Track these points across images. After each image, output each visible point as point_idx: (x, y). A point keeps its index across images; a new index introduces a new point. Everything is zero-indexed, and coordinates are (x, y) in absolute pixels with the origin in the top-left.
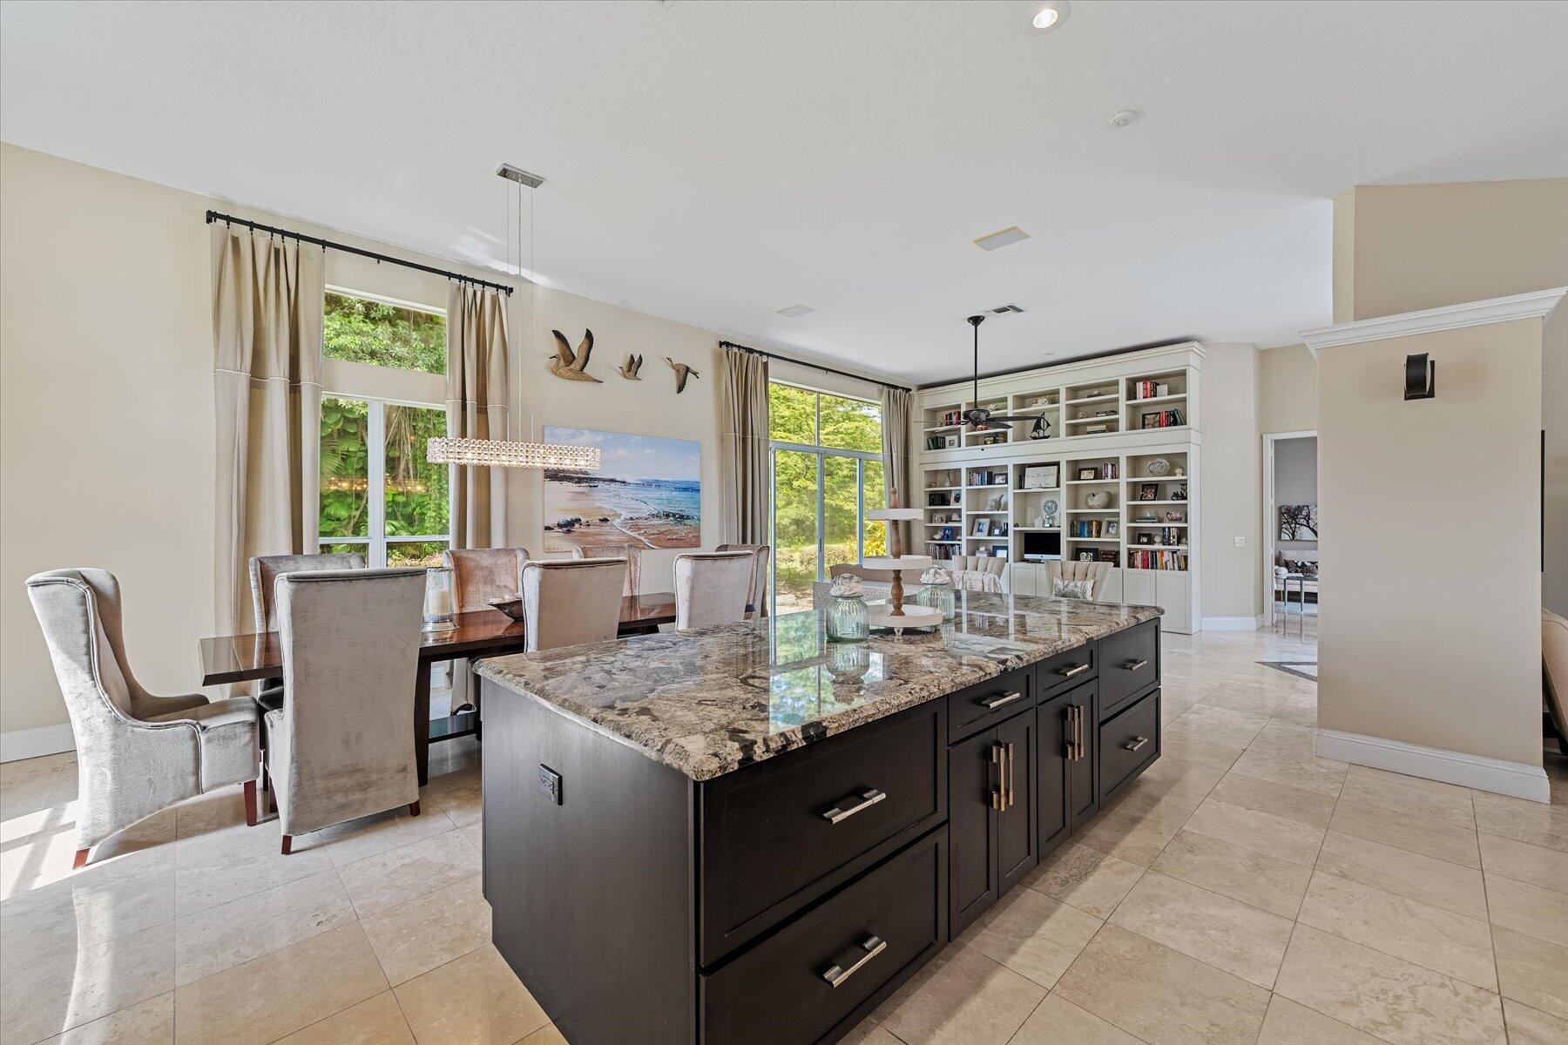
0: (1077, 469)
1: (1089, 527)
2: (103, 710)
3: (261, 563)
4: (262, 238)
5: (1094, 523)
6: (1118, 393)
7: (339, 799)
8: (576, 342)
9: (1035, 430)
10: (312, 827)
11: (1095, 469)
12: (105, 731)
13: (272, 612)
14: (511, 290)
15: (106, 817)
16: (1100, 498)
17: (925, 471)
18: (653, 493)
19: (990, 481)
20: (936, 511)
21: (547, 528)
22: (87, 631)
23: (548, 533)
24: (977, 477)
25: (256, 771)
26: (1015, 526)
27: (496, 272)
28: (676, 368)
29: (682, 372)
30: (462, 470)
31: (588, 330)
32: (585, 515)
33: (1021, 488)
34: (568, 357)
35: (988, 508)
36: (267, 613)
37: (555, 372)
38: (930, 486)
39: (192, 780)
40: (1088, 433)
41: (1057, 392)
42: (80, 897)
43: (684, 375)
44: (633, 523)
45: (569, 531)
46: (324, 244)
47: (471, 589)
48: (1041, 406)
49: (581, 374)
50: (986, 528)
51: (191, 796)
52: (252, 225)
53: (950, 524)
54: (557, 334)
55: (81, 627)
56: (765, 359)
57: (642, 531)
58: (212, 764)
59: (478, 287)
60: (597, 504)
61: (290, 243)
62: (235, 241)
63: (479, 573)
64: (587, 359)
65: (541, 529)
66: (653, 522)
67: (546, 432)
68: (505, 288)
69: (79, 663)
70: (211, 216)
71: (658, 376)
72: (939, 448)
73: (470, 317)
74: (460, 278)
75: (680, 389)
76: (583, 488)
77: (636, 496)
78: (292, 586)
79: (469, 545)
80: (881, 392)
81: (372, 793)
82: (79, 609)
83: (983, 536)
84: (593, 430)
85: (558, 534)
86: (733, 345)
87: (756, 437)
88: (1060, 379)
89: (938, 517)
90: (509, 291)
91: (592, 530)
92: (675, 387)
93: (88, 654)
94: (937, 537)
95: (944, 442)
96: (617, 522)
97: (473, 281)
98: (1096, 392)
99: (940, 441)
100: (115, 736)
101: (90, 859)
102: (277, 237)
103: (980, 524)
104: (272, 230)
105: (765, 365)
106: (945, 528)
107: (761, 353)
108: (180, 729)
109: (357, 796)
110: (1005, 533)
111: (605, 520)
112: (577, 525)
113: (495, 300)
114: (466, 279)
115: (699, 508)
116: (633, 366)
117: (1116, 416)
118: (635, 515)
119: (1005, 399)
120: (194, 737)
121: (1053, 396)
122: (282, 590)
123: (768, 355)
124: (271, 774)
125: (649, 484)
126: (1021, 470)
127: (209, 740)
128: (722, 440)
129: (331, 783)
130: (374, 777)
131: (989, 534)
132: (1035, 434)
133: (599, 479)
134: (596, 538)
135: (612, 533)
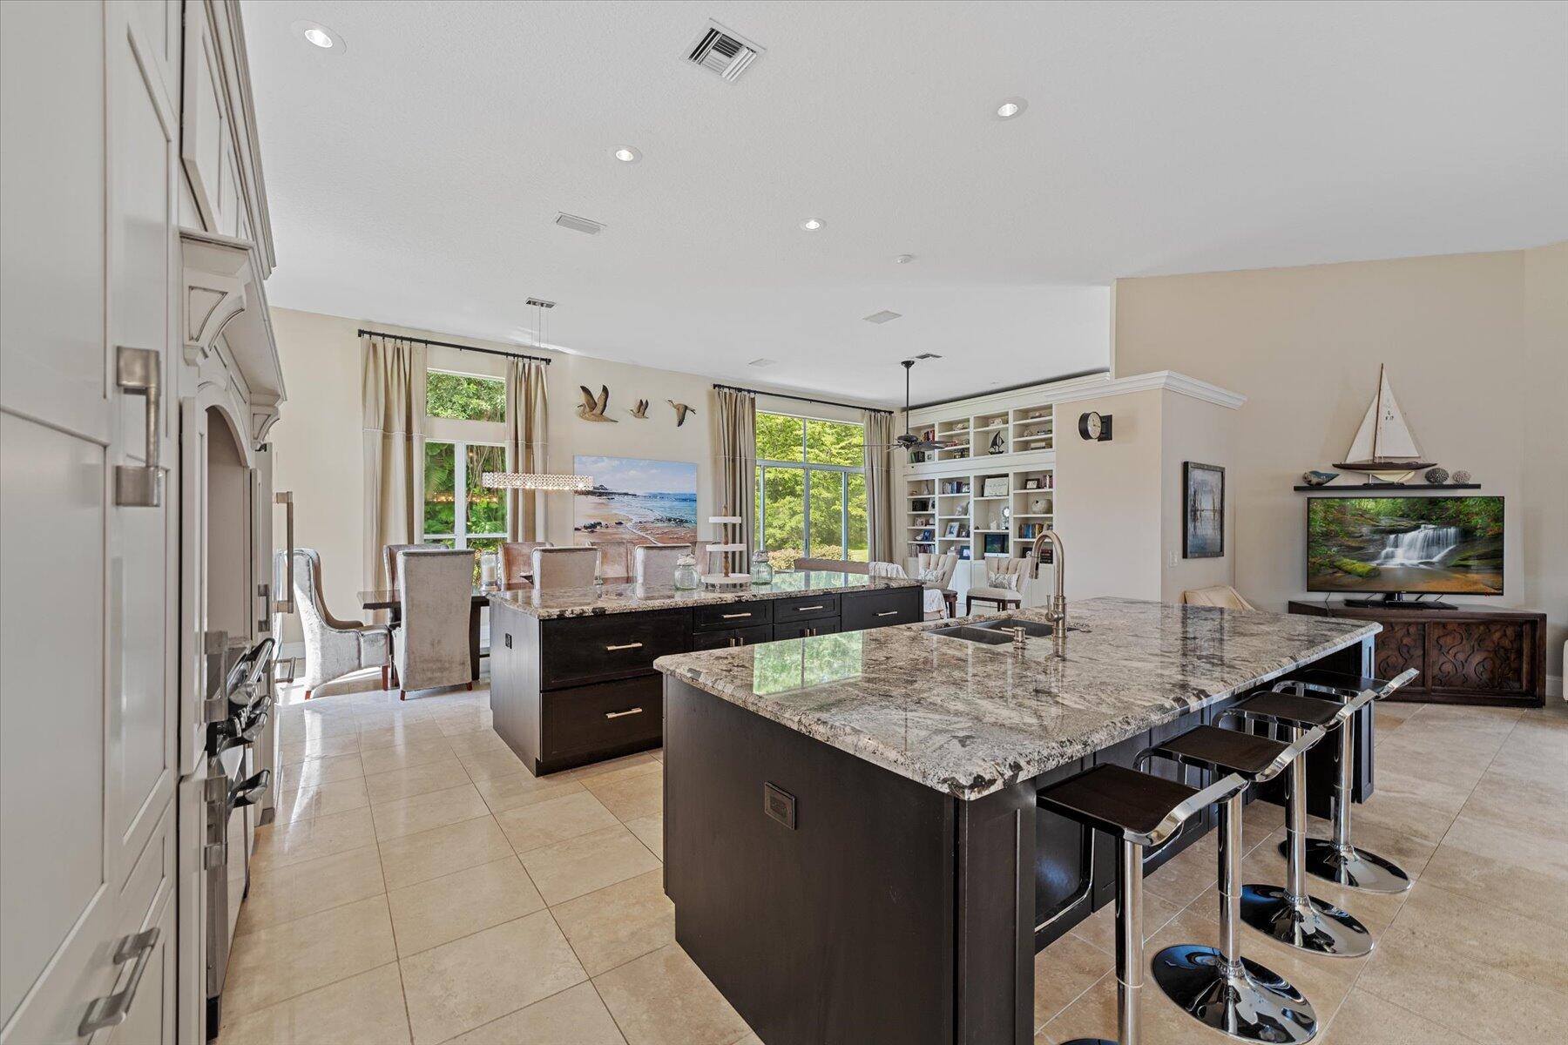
0: (1024, 479)
1: (1033, 529)
2: (317, 620)
3: (390, 549)
4: (390, 343)
5: (1037, 526)
6: (1051, 415)
7: (429, 674)
8: (597, 394)
9: (992, 446)
10: (416, 688)
11: (1038, 480)
12: (318, 631)
13: (396, 578)
14: (550, 360)
15: (318, 676)
16: (1042, 505)
17: (908, 482)
18: (659, 503)
19: (959, 491)
20: (920, 516)
21: (577, 529)
22: (310, 580)
23: (578, 533)
24: (948, 487)
25: (387, 659)
26: (976, 529)
27: (539, 349)
28: (677, 407)
29: (682, 410)
30: (516, 492)
31: (604, 386)
32: (606, 520)
33: (983, 496)
34: (592, 404)
35: (957, 513)
36: (393, 579)
37: (583, 415)
38: (912, 495)
39: (357, 662)
40: (1032, 449)
41: (1007, 414)
42: (308, 715)
43: (683, 412)
44: (642, 525)
45: (592, 532)
46: (427, 342)
47: (514, 568)
48: (996, 425)
49: (601, 416)
50: (955, 531)
51: (356, 670)
52: (384, 336)
53: (928, 527)
54: (583, 388)
55: (307, 577)
56: (752, 395)
57: (649, 532)
58: (366, 655)
59: (527, 361)
60: (614, 512)
61: (406, 344)
62: (374, 346)
63: (521, 558)
64: (605, 406)
65: (572, 529)
66: (657, 525)
67: (576, 460)
68: (545, 360)
69: (307, 595)
70: (361, 333)
71: (662, 414)
72: (919, 461)
73: (521, 382)
74: (514, 355)
75: (680, 423)
76: (603, 499)
77: (643, 506)
78: (405, 557)
79: (520, 540)
80: (863, 416)
81: (446, 674)
82: (306, 568)
83: (952, 537)
84: (610, 457)
85: (584, 533)
86: (724, 387)
87: (743, 458)
88: (1010, 403)
89: (919, 520)
90: (548, 361)
91: (610, 530)
92: (676, 422)
93: (310, 591)
94: (919, 538)
95: (924, 456)
96: (629, 525)
97: (523, 357)
98: (1037, 414)
99: (921, 455)
100: (322, 635)
101: (312, 696)
102: (399, 341)
103: (951, 527)
104: (395, 337)
105: (753, 400)
106: (925, 531)
107: (749, 391)
108: (351, 635)
109: (438, 674)
110: (968, 536)
111: (621, 523)
112: (598, 527)
113: (538, 368)
114: (518, 356)
115: (696, 514)
116: (643, 407)
117: (1049, 436)
118: (643, 520)
119: (968, 420)
120: (358, 639)
121: (1004, 417)
122: (400, 560)
123: (755, 392)
124: (395, 663)
125: (655, 496)
126: (982, 480)
127: (365, 641)
128: (715, 462)
129: (425, 666)
130: (447, 665)
131: (958, 536)
132: (992, 450)
133: (615, 493)
134: (613, 536)
135: (626, 533)
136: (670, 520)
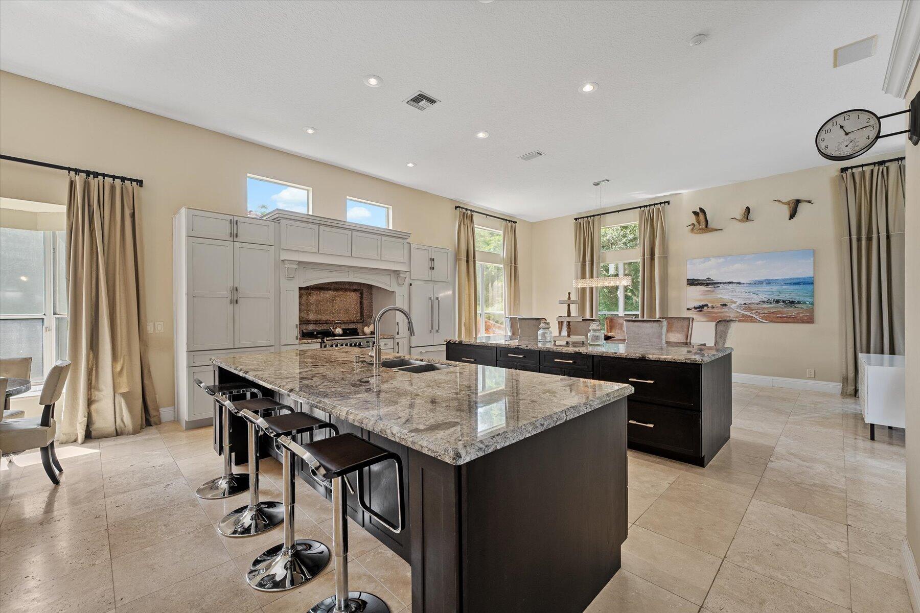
4: (585, 220)
14: (669, 202)
21: (688, 309)
23: (689, 312)
28: (788, 203)
29: (794, 204)
31: (700, 208)
32: (711, 302)
37: (691, 232)
43: (795, 206)
44: (747, 307)
45: (701, 311)
46: (601, 215)
49: (707, 229)
54: (695, 213)
57: (754, 311)
60: (719, 296)
61: (592, 219)
64: (707, 221)
65: (686, 309)
66: (764, 306)
67: (688, 262)
68: (666, 203)
71: (770, 213)
74: (645, 206)
75: (792, 216)
76: (710, 288)
85: (693, 310)
86: (853, 167)
91: (715, 310)
92: (788, 216)
96: (734, 306)
97: (650, 205)
102: (589, 218)
111: (725, 305)
112: (706, 308)
113: (659, 210)
133: (721, 283)
134: (718, 314)
135: (730, 313)
136: (778, 302)
